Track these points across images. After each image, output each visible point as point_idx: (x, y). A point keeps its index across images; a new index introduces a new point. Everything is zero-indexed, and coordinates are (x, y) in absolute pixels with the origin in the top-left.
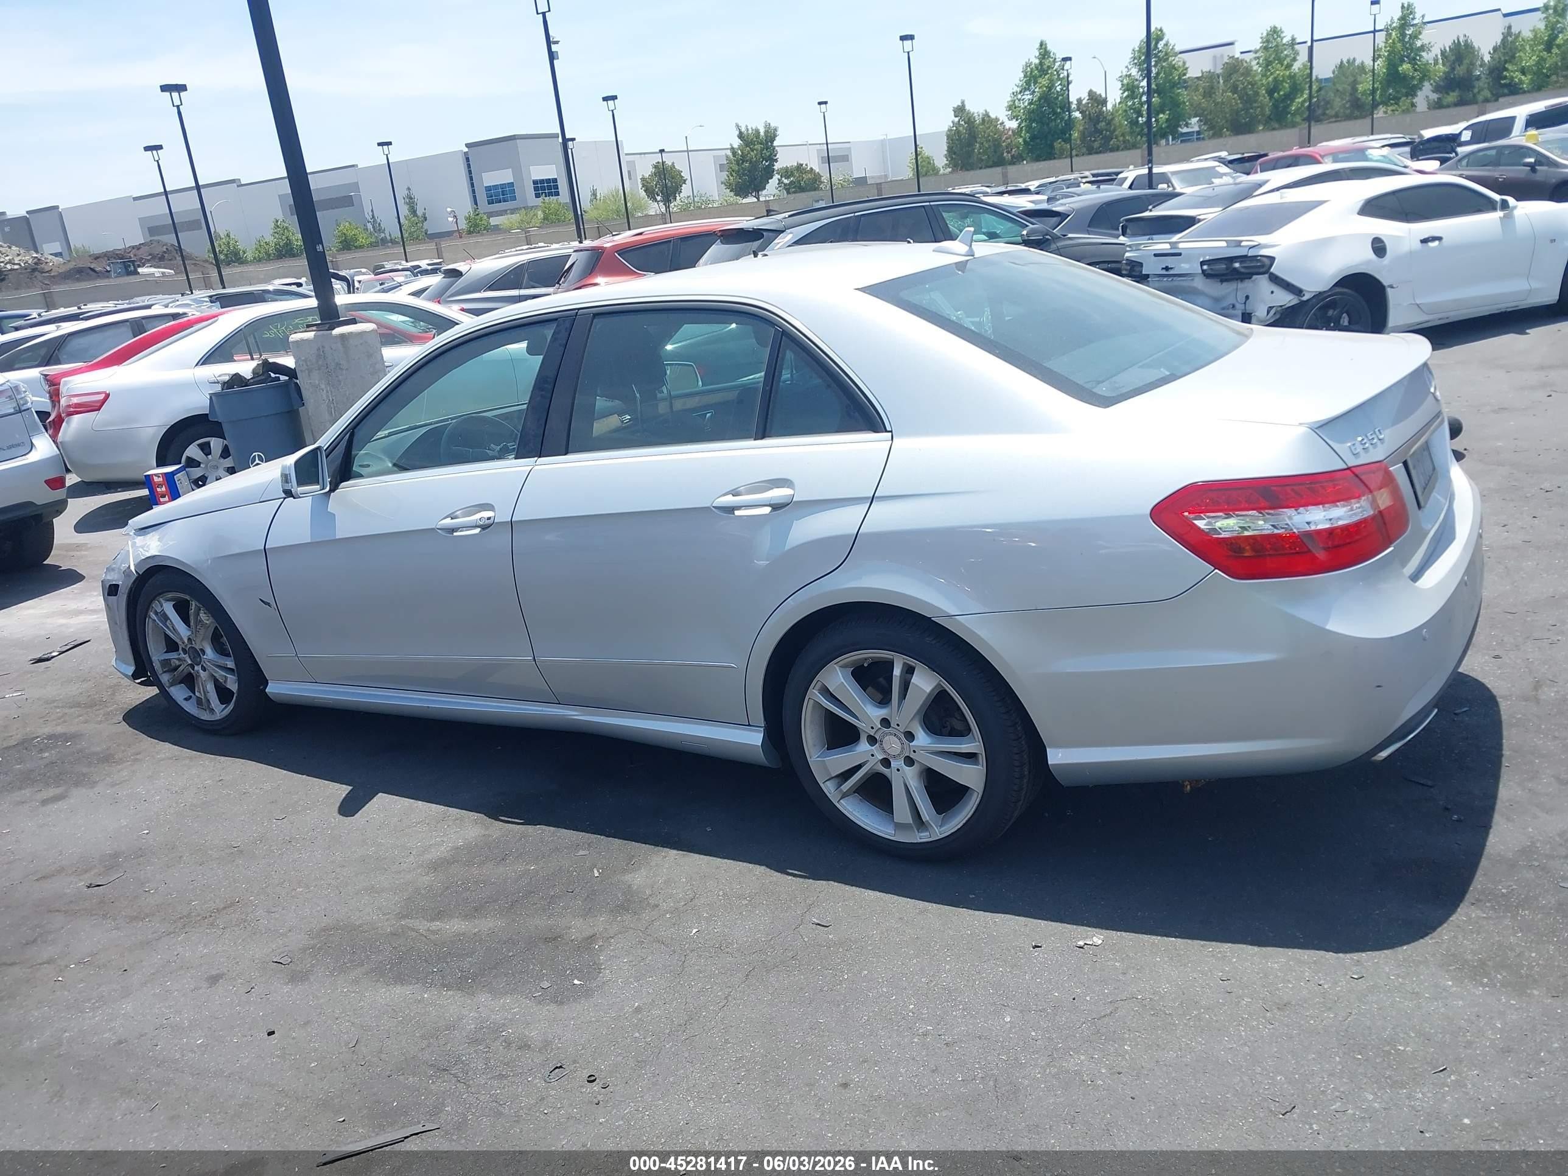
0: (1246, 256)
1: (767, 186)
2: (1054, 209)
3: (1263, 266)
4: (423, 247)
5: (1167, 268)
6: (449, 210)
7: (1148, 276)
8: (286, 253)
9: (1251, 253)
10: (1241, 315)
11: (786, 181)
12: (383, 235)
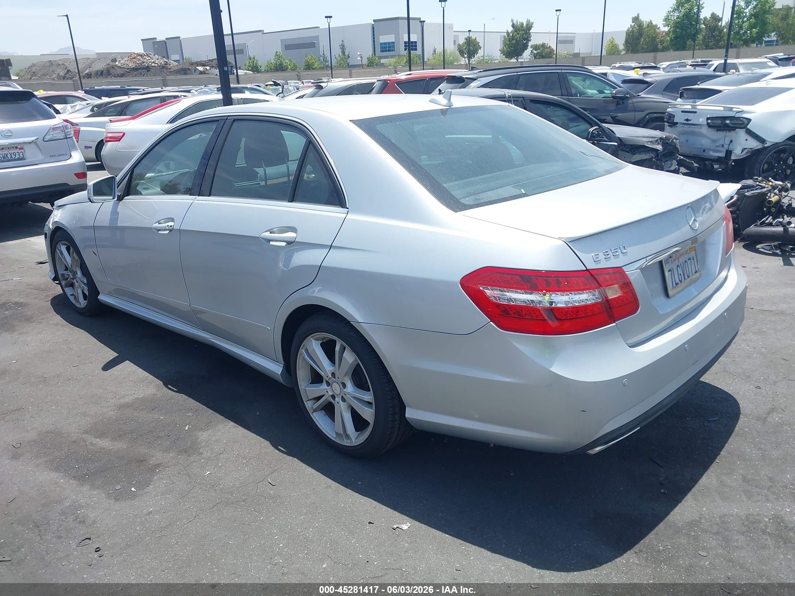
0: (734, 117)
1: (524, 54)
2: (645, 79)
3: (743, 124)
4: (343, 71)
5: (687, 120)
6: (359, 53)
7: (677, 123)
8: (280, 69)
9: (738, 115)
10: (725, 151)
11: (535, 52)
12: (327, 64)
